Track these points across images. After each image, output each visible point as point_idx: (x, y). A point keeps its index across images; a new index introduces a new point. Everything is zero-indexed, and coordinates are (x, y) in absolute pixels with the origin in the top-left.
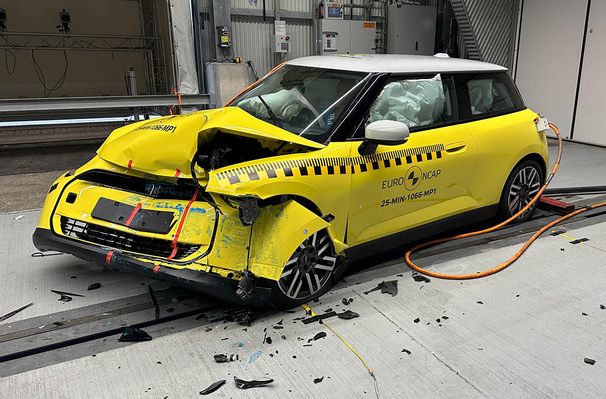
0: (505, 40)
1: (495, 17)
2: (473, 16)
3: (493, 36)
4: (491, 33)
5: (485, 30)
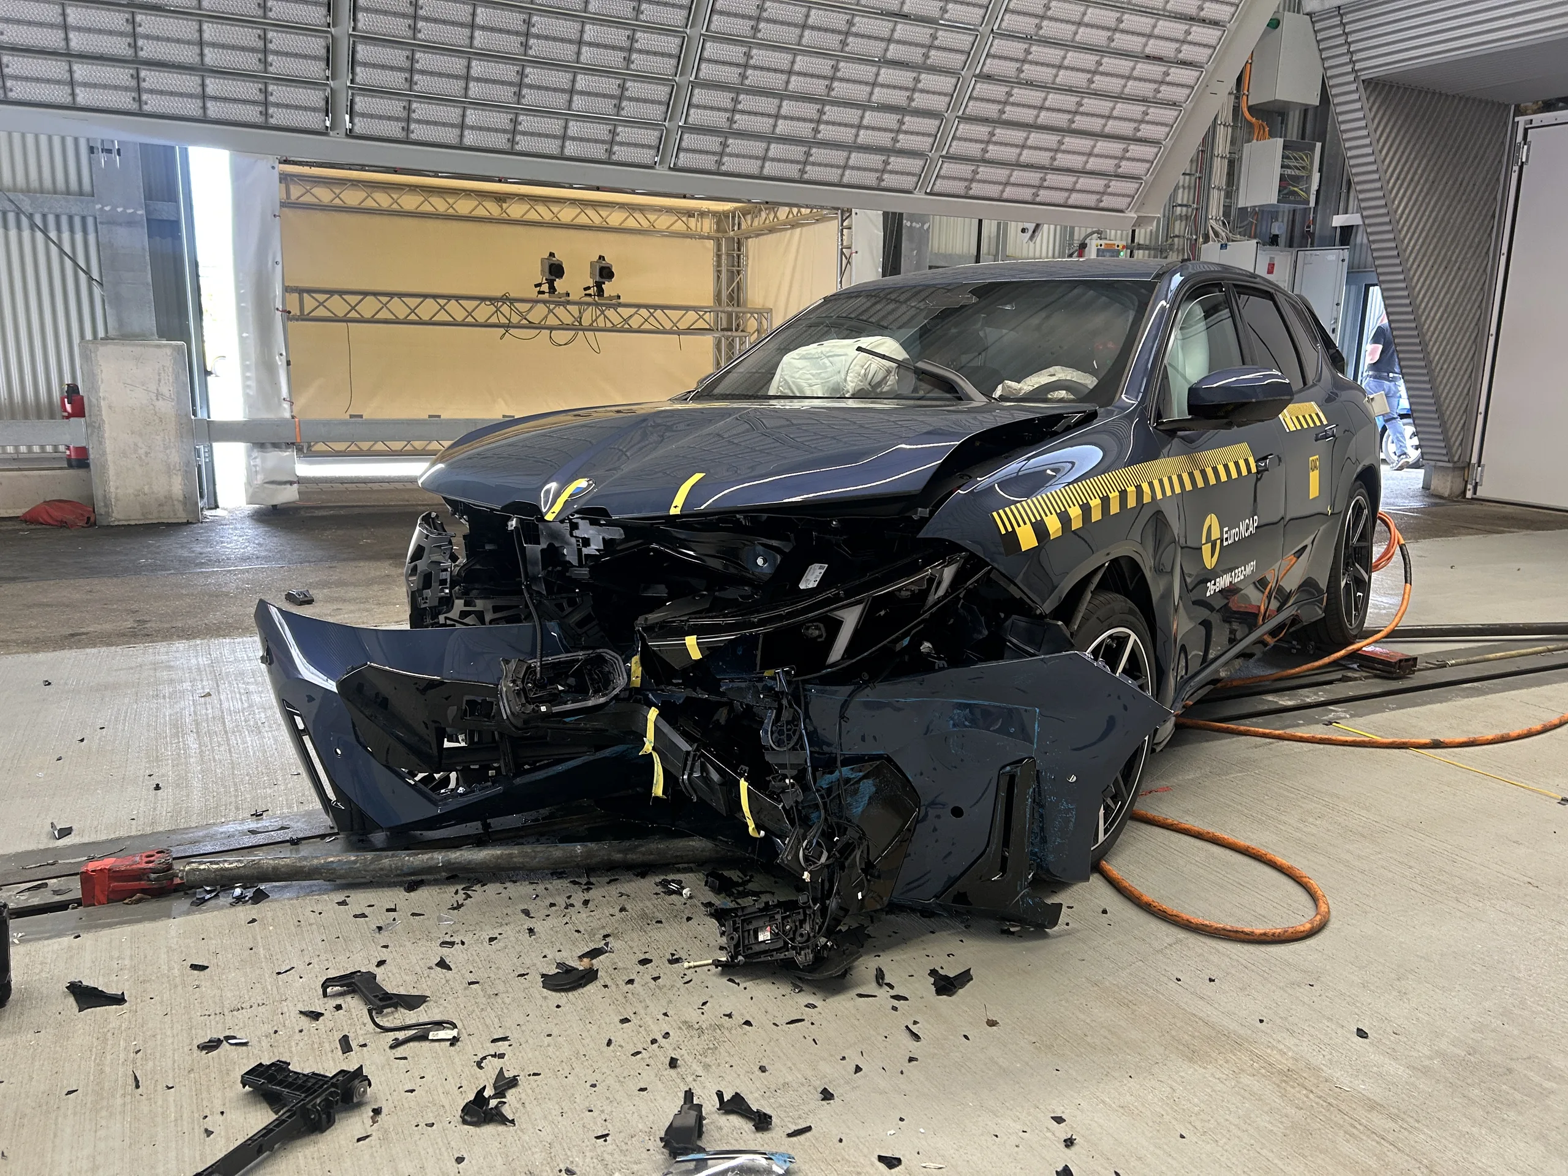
0: (1471, 315)
1: (1455, 268)
2: (1415, 266)
3: (1450, 306)
4: (1446, 300)
5: (1435, 295)
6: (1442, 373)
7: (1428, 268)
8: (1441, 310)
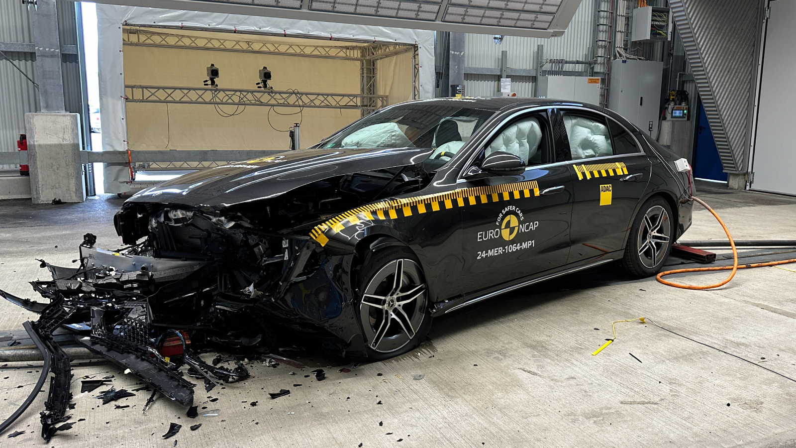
0: (744, 96)
1: (734, 72)
2: (711, 71)
3: (732, 91)
4: (730, 88)
5: (723, 86)
6: (729, 126)
7: (718, 72)
8: (727, 93)
